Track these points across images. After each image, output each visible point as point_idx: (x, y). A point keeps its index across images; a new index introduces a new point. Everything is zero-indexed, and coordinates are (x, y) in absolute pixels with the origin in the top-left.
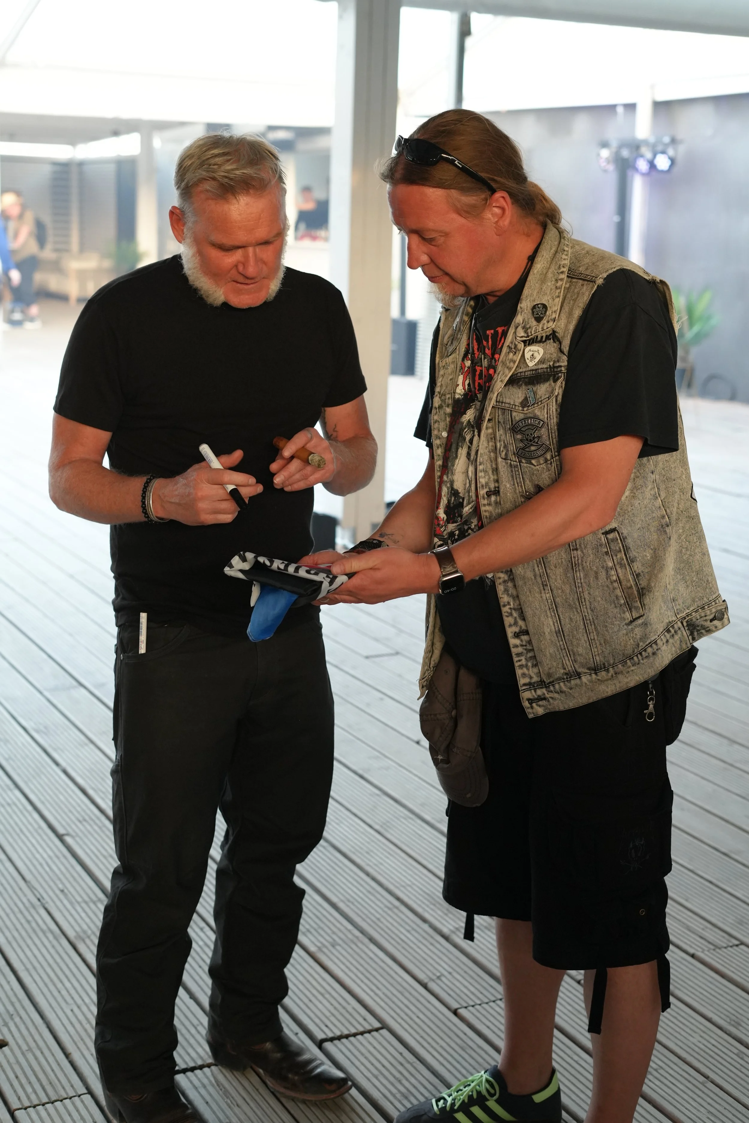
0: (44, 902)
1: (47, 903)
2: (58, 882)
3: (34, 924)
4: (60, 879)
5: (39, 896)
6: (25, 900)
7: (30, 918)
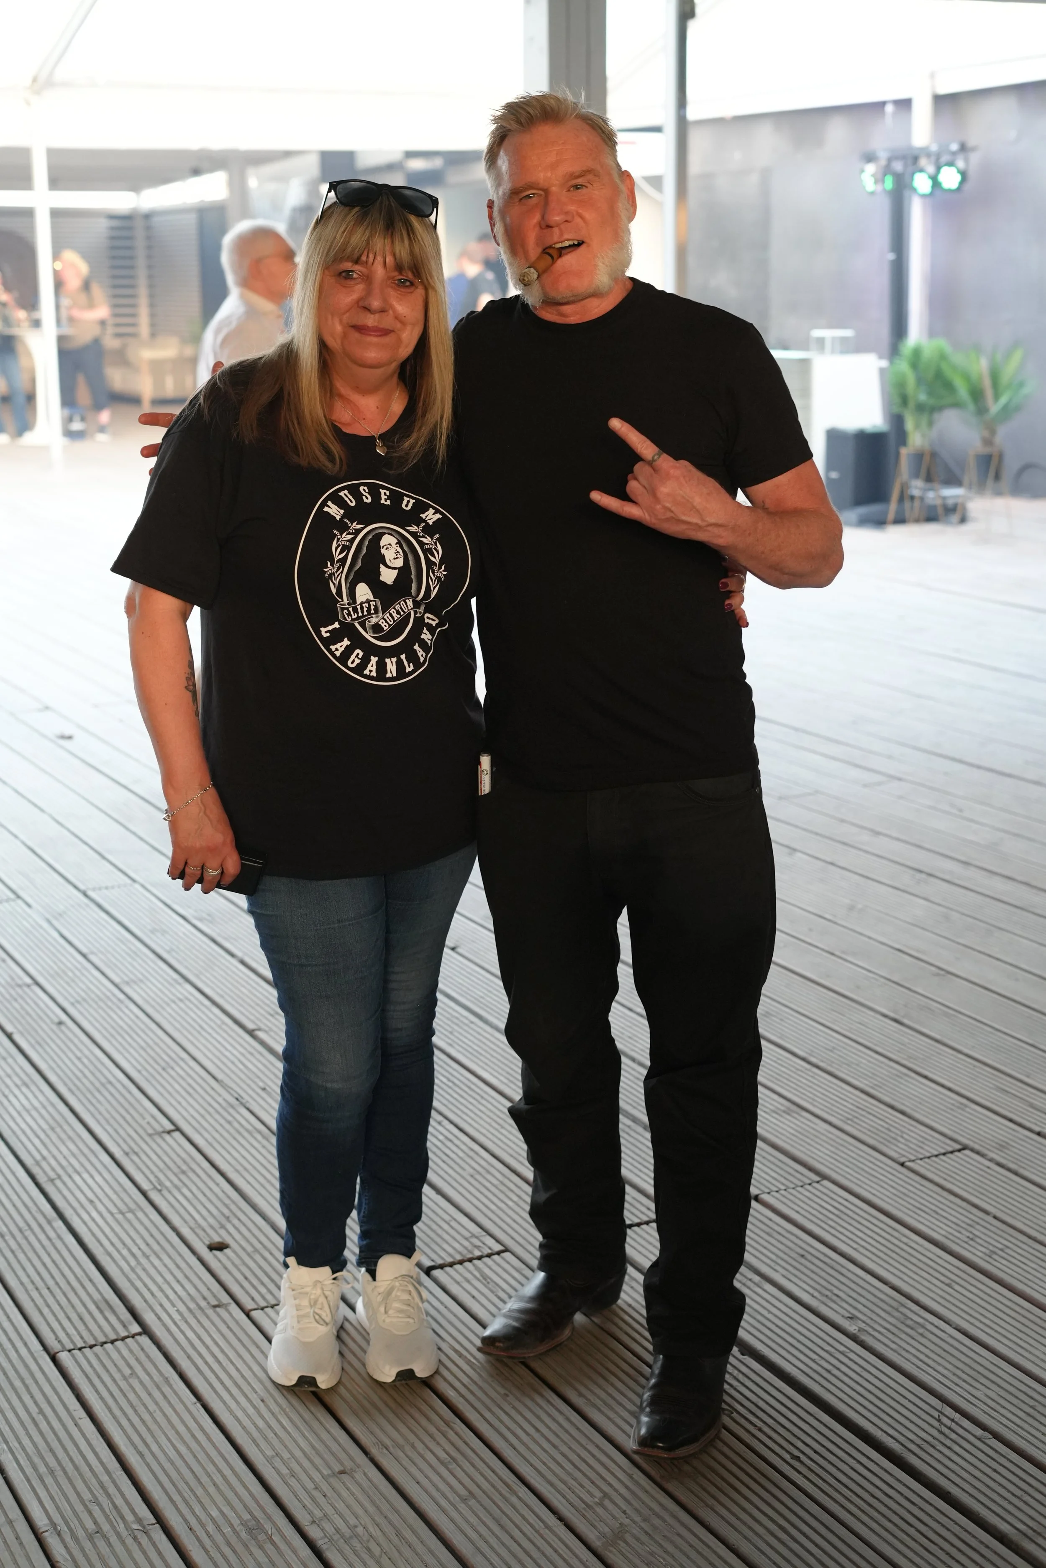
0: (244, 1101)
1: (248, 1102)
2: (257, 1080)
4: (258, 1077)
5: (236, 1096)
6: (220, 1100)
7: (230, 1118)
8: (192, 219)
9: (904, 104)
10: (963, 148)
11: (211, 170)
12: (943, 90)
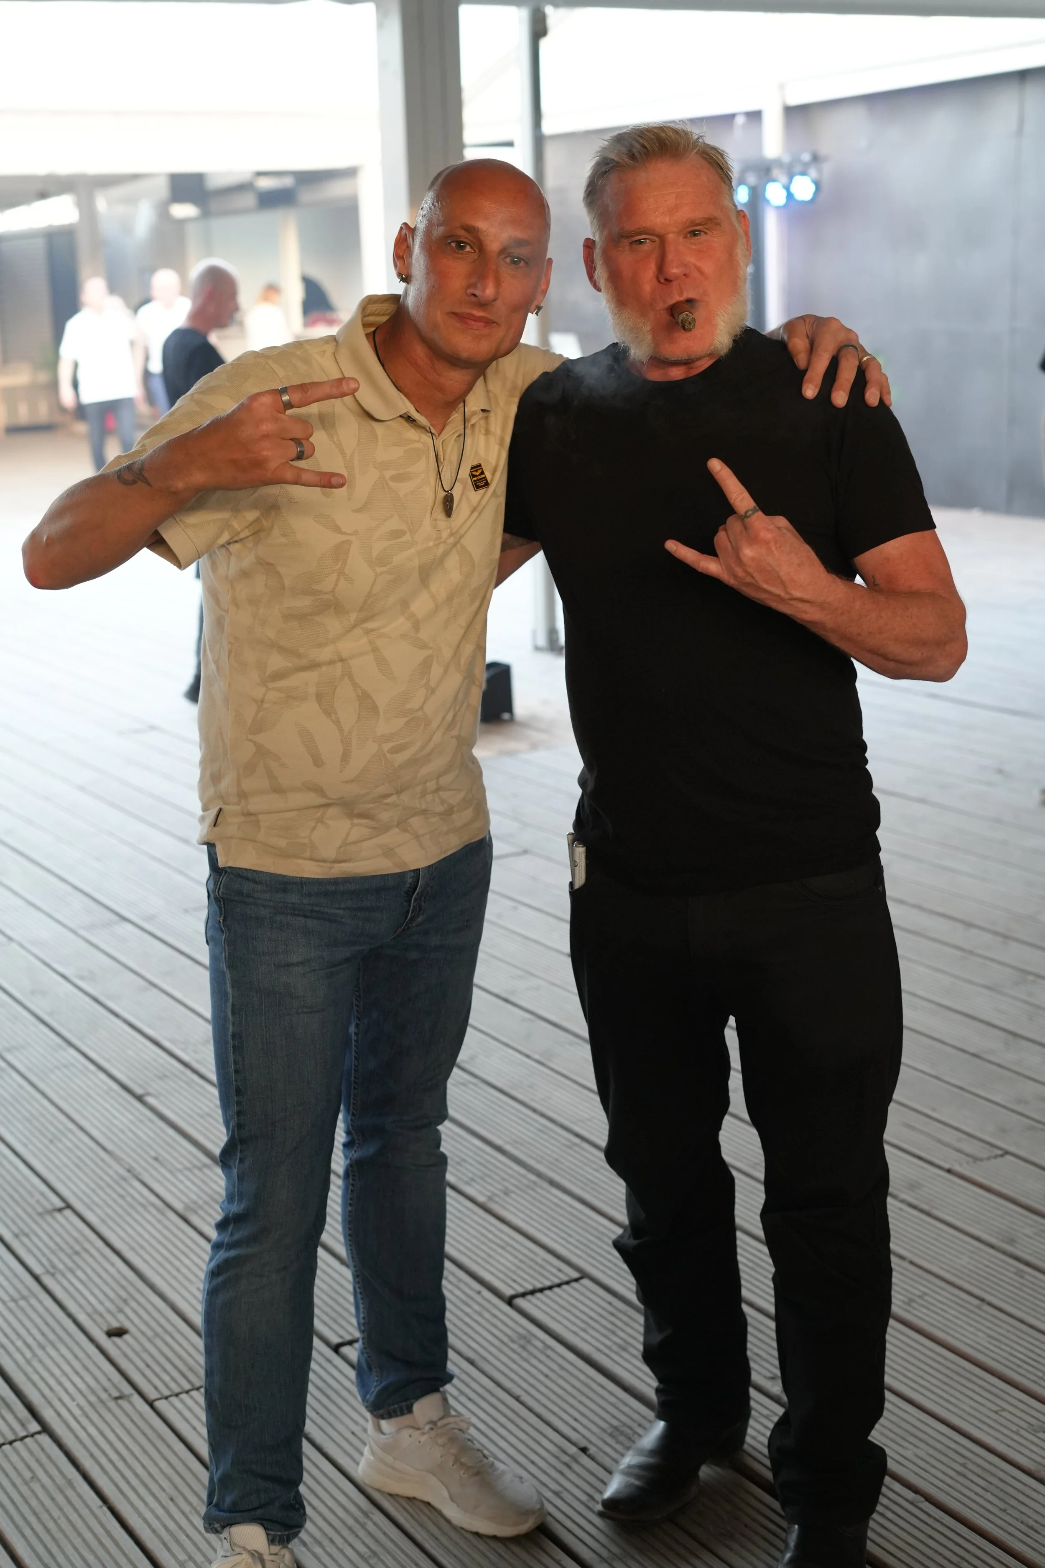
2: (148, 1149)
3: (129, 1199)
4: (149, 1146)
5: (127, 1167)
6: (111, 1173)
7: (122, 1192)
8: (40, 243)
9: (755, 116)
10: (816, 158)
11: (59, 192)
12: (795, 100)
